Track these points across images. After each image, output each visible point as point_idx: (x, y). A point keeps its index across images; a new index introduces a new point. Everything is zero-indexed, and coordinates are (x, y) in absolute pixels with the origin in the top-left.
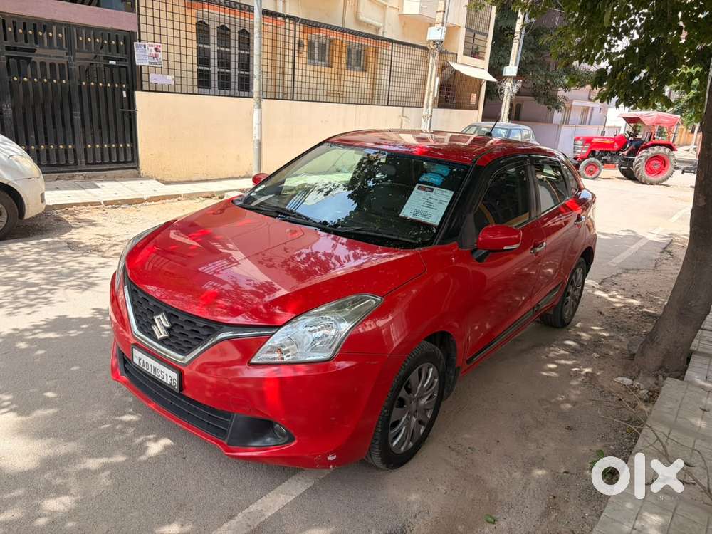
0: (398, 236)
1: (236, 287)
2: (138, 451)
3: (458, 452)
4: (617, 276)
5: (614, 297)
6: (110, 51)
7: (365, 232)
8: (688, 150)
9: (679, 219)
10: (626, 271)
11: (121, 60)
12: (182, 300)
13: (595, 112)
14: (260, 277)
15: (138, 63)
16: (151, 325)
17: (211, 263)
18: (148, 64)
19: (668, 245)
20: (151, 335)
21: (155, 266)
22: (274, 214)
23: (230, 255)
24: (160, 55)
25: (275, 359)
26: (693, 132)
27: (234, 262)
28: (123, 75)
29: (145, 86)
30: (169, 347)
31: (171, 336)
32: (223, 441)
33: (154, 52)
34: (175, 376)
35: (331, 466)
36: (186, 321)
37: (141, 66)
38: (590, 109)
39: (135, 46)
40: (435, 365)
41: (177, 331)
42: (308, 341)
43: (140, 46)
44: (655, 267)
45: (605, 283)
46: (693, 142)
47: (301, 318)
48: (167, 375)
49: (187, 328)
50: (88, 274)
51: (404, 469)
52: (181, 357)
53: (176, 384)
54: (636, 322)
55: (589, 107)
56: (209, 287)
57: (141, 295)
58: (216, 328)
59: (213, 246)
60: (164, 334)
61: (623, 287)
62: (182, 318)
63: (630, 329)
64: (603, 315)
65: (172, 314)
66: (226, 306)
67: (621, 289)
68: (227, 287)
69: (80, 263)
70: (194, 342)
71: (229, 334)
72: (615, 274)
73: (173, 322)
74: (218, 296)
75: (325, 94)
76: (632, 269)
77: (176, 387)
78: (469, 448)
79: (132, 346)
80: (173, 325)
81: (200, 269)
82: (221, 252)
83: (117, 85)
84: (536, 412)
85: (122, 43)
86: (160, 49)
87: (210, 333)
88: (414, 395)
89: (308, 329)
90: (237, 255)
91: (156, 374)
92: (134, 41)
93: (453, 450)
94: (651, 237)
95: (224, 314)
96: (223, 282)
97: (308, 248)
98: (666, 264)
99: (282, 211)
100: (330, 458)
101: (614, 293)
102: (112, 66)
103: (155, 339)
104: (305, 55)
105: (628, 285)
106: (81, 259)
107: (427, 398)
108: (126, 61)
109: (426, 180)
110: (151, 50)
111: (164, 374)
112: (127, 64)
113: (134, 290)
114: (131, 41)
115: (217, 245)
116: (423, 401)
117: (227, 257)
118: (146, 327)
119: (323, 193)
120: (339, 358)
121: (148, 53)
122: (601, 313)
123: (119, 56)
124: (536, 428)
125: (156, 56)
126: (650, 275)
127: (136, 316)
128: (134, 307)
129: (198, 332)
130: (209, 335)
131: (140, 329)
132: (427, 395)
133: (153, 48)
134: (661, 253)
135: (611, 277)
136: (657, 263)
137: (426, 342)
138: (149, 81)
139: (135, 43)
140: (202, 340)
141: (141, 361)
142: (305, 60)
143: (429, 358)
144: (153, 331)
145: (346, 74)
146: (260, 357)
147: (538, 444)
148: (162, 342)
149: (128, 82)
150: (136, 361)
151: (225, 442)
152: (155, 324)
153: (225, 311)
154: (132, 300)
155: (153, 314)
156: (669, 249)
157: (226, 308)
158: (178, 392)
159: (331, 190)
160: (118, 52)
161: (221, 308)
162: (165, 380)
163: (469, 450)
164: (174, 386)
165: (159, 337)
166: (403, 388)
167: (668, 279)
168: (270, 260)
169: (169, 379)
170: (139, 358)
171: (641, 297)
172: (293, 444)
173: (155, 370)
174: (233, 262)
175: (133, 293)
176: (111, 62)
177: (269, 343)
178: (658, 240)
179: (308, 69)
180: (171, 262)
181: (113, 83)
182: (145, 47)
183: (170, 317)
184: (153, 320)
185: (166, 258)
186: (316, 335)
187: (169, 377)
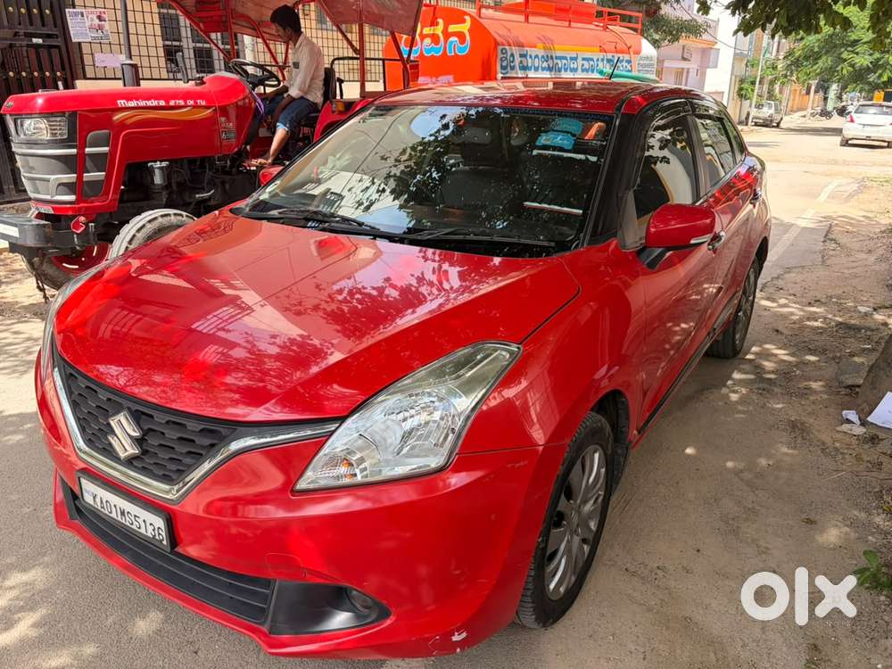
0: (519, 237)
1: (253, 350)
2: (115, 649)
3: (643, 578)
4: (778, 278)
5: (785, 306)
6: (31, 24)
7: (461, 237)
8: (804, 116)
9: (828, 197)
10: (789, 270)
11: (49, 36)
12: (165, 385)
13: (691, 74)
14: (289, 329)
15: (75, 40)
16: (106, 434)
17: (209, 314)
18: (90, 40)
19: (828, 232)
20: (109, 451)
21: (117, 328)
22: (302, 223)
23: (238, 297)
24: (107, 25)
25: (338, 478)
26: (808, 93)
27: (246, 309)
28: (57, 60)
29: (89, 72)
30: (144, 470)
31: (145, 452)
32: (260, 627)
33: (97, 22)
34: (159, 522)
35: (458, 650)
36: (168, 422)
37: (79, 44)
38: (685, 70)
39: (68, 15)
40: (603, 448)
41: (153, 441)
42: (394, 438)
43: (76, 14)
44: (823, 261)
45: (766, 289)
46: (810, 105)
47: (380, 399)
48: (144, 521)
49: (172, 434)
50: (29, 348)
51: (566, 621)
52: (167, 487)
53: (163, 535)
54: (832, 339)
55: (683, 69)
56: (211, 354)
57: (83, 383)
58: (224, 431)
59: (212, 286)
60: (132, 450)
61: (791, 292)
62: (161, 418)
63: (827, 350)
64: (782, 333)
65: (143, 413)
66: (239, 387)
67: (790, 295)
68: (239, 353)
69: (15, 333)
70: (188, 460)
71: (250, 441)
72: (775, 276)
73: (146, 428)
74: (224, 369)
75: (347, 70)
76: (796, 267)
77: (165, 542)
78: (658, 568)
79: (80, 474)
80: (146, 433)
81: (193, 327)
82: (224, 294)
83: (47, 74)
84: (739, 493)
85: (47, 11)
86: (105, 16)
87: (215, 442)
88: (575, 501)
89: (393, 417)
90: (249, 297)
91: (126, 521)
92: (65, 8)
93: (634, 574)
94: (802, 223)
95: (235, 403)
96: (233, 345)
97: (349, 278)
98: (836, 256)
99: (315, 217)
100: (456, 638)
101: (783, 301)
102: (37, 46)
103: (116, 458)
104: (313, 15)
105: (797, 289)
106: (18, 327)
107: (592, 502)
108: (57, 37)
109: (548, 143)
110: (92, 20)
111: (141, 521)
112: (59, 42)
113: (71, 375)
114: (60, 8)
115: (217, 283)
116: (588, 507)
117: (234, 301)
118: (98, 437)
119: (362, 207)
120: (459, 465)
121: (88, 24)
122: (777, 331)
123: (45, 31)
124: (746, 520)
125: (100, 28)
126: (821, 272)
127: (78, 420)
128: (75, 405)
129: (193, 441)
130: (213, 445)
131: (89, 442)
132: (592, 497)
133: (95, 17)
134: (824, 242)
135: (772, 279)
136: (823, 256)
137: (593, 413)
138: (94, 65)
139: (67, 10)
140: (202, 455)
141: (98, 500)
142: (314, 22)
143: (594, 436)
144: (110, 444)
145: (372, 41)
146: (312, 477)
147: (758, 546)
148: (130, 462)
149: (63, 69)
150: (88, 499)
151: (265, 628)
152: (113, 432)
153: (237, 396)
154: (69, 393)
155: (107, 414)
156: (831, 236)
157: (238, 390)
158: (169, 550)
159: (372, 204)
160: (43, 25)
161: (231, 391)
162: (143, 531)
163: (659, 572)
164: (161, 541)
165: (122, 455)
166: (563, 496)
167: (847, 276)
168: (300, 304)
169: (150, 529)
170: (93, 494)
171: (822, 303)
172: (388, 622)
173: (123, 513)
174: (243, 309)
175: (69, 379)
176: (35, 40)
177: (326, 450)
178: (811, 226)
179: (320, 35)
180: (146, 318)
181: (41, 70)
182: (83, 16)
183: (137, 417)
184: (109, 424)
185: (137, 313)
186: (408, 425)
187: (150, 525)
